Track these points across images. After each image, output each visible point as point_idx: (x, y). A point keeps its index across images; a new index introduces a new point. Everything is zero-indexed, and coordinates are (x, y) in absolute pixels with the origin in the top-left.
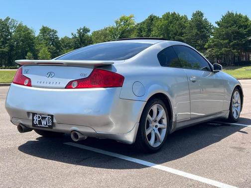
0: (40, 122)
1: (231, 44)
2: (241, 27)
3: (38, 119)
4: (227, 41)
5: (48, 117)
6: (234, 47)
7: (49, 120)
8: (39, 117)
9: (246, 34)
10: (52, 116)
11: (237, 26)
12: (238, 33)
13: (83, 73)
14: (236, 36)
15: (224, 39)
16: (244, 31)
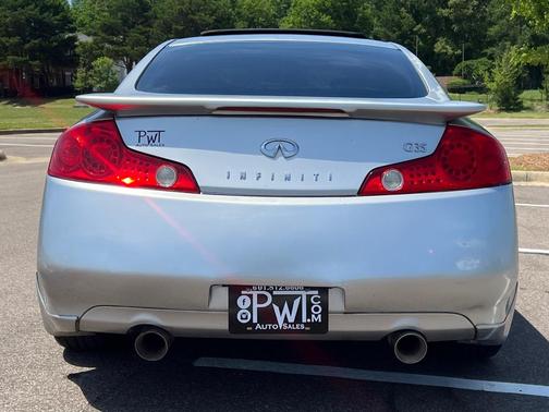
0: (267, 316)
1: (27, 46)
2: (45, 8)
3: (256, 306)
4: (15, 40)
5: (304, 294)
6: (33, 54)
7: (309, 305)
8: (262, 299)
9: (57, 27)
10: (324, 291)
11: (37, 6)
12: (40, 22)
13: (414, 141)
14: (35, 29)
15: (9, 35)
16: (55, 20)
